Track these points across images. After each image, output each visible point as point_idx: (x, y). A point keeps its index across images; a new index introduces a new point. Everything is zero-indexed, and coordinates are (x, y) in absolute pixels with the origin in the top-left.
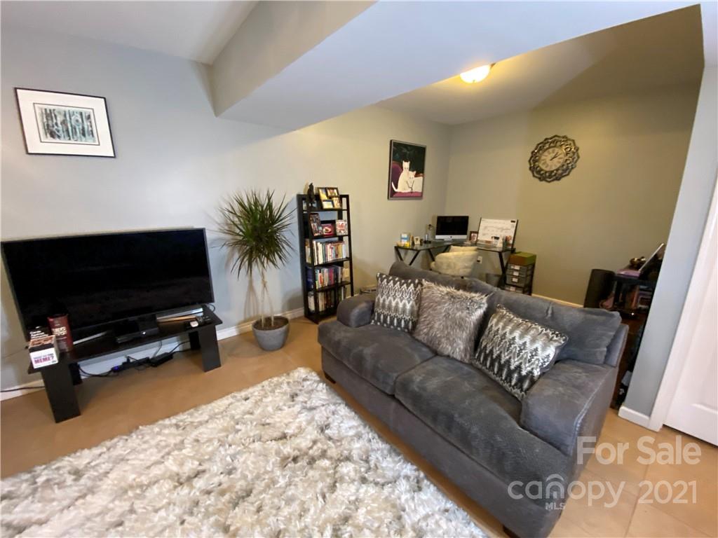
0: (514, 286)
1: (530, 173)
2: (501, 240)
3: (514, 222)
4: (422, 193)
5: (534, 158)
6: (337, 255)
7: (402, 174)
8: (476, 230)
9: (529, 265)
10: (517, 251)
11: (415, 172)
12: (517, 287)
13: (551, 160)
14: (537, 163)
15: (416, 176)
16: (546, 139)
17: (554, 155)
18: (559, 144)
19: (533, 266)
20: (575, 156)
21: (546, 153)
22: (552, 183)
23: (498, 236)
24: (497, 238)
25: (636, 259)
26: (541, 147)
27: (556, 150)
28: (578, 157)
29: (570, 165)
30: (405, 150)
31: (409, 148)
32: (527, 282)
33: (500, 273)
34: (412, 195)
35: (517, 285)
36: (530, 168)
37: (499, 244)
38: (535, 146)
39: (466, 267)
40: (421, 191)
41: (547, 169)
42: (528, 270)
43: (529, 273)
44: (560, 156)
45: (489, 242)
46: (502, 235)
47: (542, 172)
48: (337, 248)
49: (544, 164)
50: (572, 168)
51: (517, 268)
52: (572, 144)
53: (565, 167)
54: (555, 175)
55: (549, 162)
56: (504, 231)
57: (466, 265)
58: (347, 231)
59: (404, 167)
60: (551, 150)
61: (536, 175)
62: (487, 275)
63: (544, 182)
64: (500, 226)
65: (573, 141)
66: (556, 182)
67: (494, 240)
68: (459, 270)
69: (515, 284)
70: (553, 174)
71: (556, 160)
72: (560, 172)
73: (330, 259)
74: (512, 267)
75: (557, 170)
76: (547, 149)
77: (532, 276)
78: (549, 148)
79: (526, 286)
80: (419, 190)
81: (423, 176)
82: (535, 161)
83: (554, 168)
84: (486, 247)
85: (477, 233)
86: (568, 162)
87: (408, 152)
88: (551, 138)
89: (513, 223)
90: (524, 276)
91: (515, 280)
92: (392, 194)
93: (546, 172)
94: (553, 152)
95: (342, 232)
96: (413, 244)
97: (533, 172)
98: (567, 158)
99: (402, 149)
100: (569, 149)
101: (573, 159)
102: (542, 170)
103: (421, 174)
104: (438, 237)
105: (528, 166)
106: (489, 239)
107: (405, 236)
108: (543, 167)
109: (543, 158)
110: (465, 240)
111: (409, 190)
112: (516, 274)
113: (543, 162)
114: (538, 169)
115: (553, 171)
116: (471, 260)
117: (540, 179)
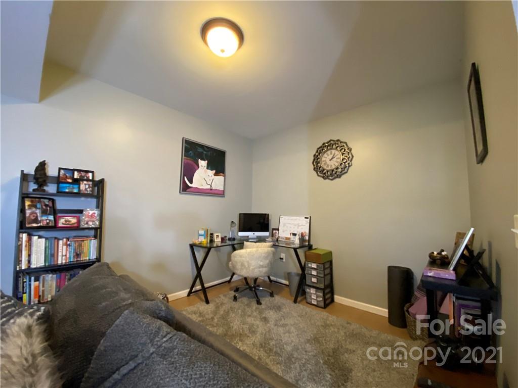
0: (314, 287)
1: (315, 173)
2: (297, 237)
3: (308, 218)
4: (224, 191)
5: (316, 160)
6: (78, 255)
7: (197, 171)
8: (277, 228)
9: (327, 263)
10: (314, 247)
11: (214, 171)
12: (317, 288)
13: (330, 160)
14: (319, 165)
15: (216, 174)
16: (324, 144)
17: (332, 156)
18: (334, 147)
19: (331, 262)
20: (350, 156)
21: (325, 155)
22: (335, 181)
23: (295, 233)
24: (295, 235)
25: (435, 253)
26: (321, 150)
27: (333, 151)
28: (353, 156)
29: (347, 163)
30: (200, 150)
31: (206, 149)
32: (327, 282)
33: (300, 272)
34: (211, 191)
35: (318, 286)
36: (314, 169)
37: (297, 241)
38: (316, 150)
39: (262, 266)
40: (223, 189)
41: (329, 168)
42: (325, 269)
43: (327, 271)
44: (337, 157)
45: (288, 239)
46: (299, 231)
47: (324, 172)
48: (80, 245)
49: (325, 164)
50: (349, 166)
51: (314, 266)
52: (345, 146)
53: (343, 166)
54: (336, 173)
55: (328, 162)
56: (300, 228)
57: (261, 263)
58: (97, 223)
59: (200, 165)
60: (329, 152)
61: (319, 174)
62: (289, 274)
63: (327, 181)
64: (296, 222)
65: (346, 143)
66: (337, 180)
67: (292, 237)
68: (253, 269)
69: (315, 285)
70: (334, 173)
71: (335, 159)
72: (339, 170)
73: (61, 260)
74: (310, 265)
75: (337, 168)
76: (326, 151)
77: (331, 274)
78: (328, 150)
79: (326, 287)
80: (222, 188)
81: (224, 176)
82: (318, 163)
83: (334, 167)
84: (286, 244)
85: (278, 230)
86: (345, 161)
87: (205, 152)
88: (327, 143)
89: (306, 220)
90: (322, 276)
91: (314, 280)
92: (185, 188)
93: (328, 171)
94: (331, 154)
95: (91, 223)
96: (212, 241)
97: (317, 172)
98: (343, 157)
99: (197, 149)
100: (343, 150)
101: (348, 158)
102: (324, 170)
103: (222, 174)
104: (241, 234)
105: (313, 167)
106: (289, 236)
107: (202, 232)
108: (325, 167)
109: (323, 159)
110: (267, 237)
111: (209, 187)
112: (314, 273)
113: (324, 163)
114: (321, 169)
115: (333, 171)
116: (266, 258)
117: (323, 177)
